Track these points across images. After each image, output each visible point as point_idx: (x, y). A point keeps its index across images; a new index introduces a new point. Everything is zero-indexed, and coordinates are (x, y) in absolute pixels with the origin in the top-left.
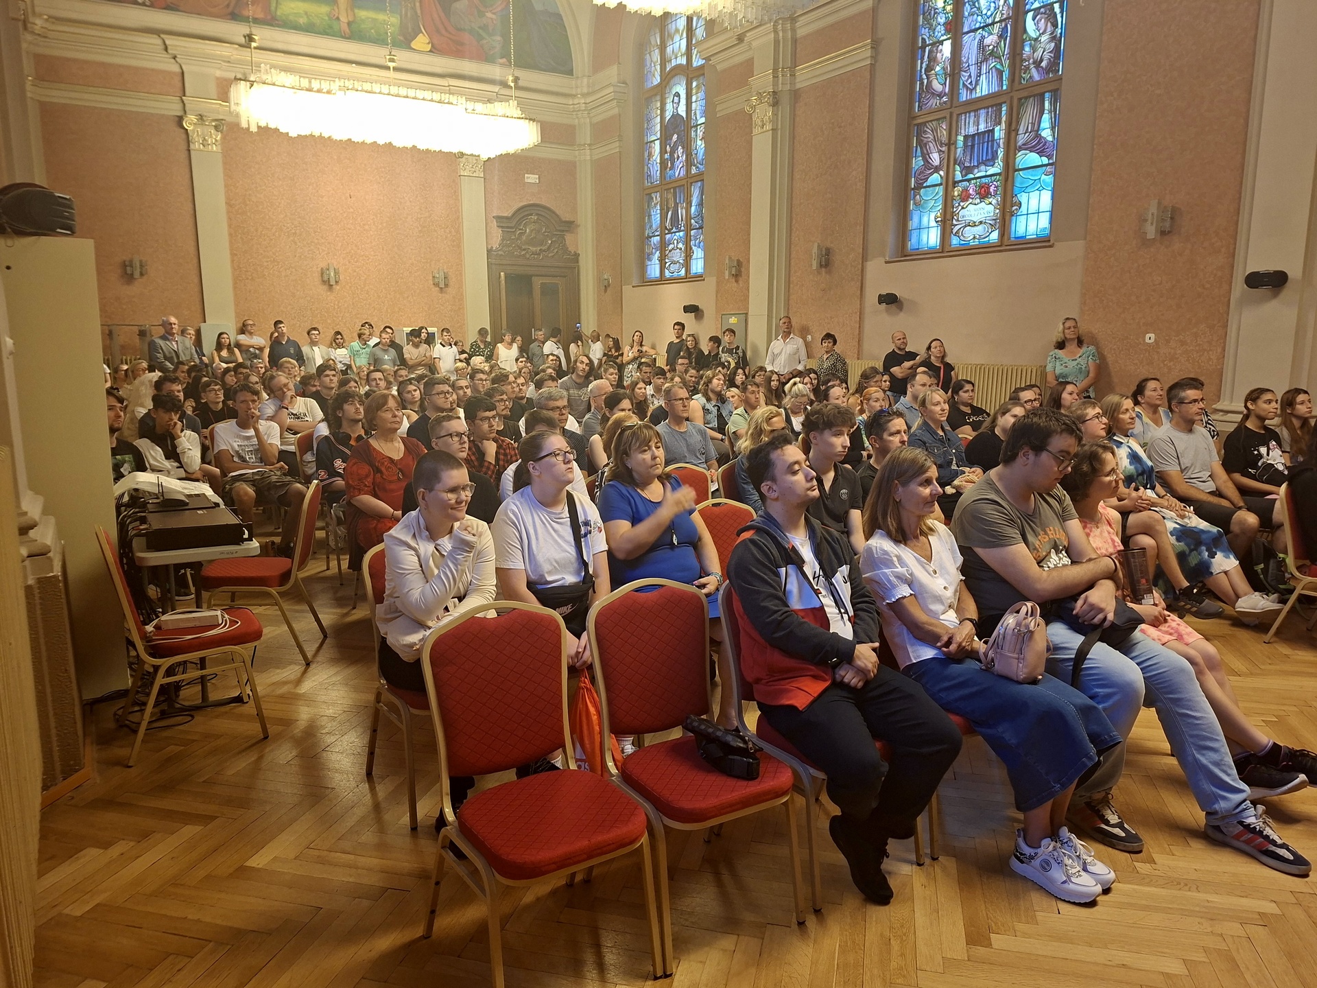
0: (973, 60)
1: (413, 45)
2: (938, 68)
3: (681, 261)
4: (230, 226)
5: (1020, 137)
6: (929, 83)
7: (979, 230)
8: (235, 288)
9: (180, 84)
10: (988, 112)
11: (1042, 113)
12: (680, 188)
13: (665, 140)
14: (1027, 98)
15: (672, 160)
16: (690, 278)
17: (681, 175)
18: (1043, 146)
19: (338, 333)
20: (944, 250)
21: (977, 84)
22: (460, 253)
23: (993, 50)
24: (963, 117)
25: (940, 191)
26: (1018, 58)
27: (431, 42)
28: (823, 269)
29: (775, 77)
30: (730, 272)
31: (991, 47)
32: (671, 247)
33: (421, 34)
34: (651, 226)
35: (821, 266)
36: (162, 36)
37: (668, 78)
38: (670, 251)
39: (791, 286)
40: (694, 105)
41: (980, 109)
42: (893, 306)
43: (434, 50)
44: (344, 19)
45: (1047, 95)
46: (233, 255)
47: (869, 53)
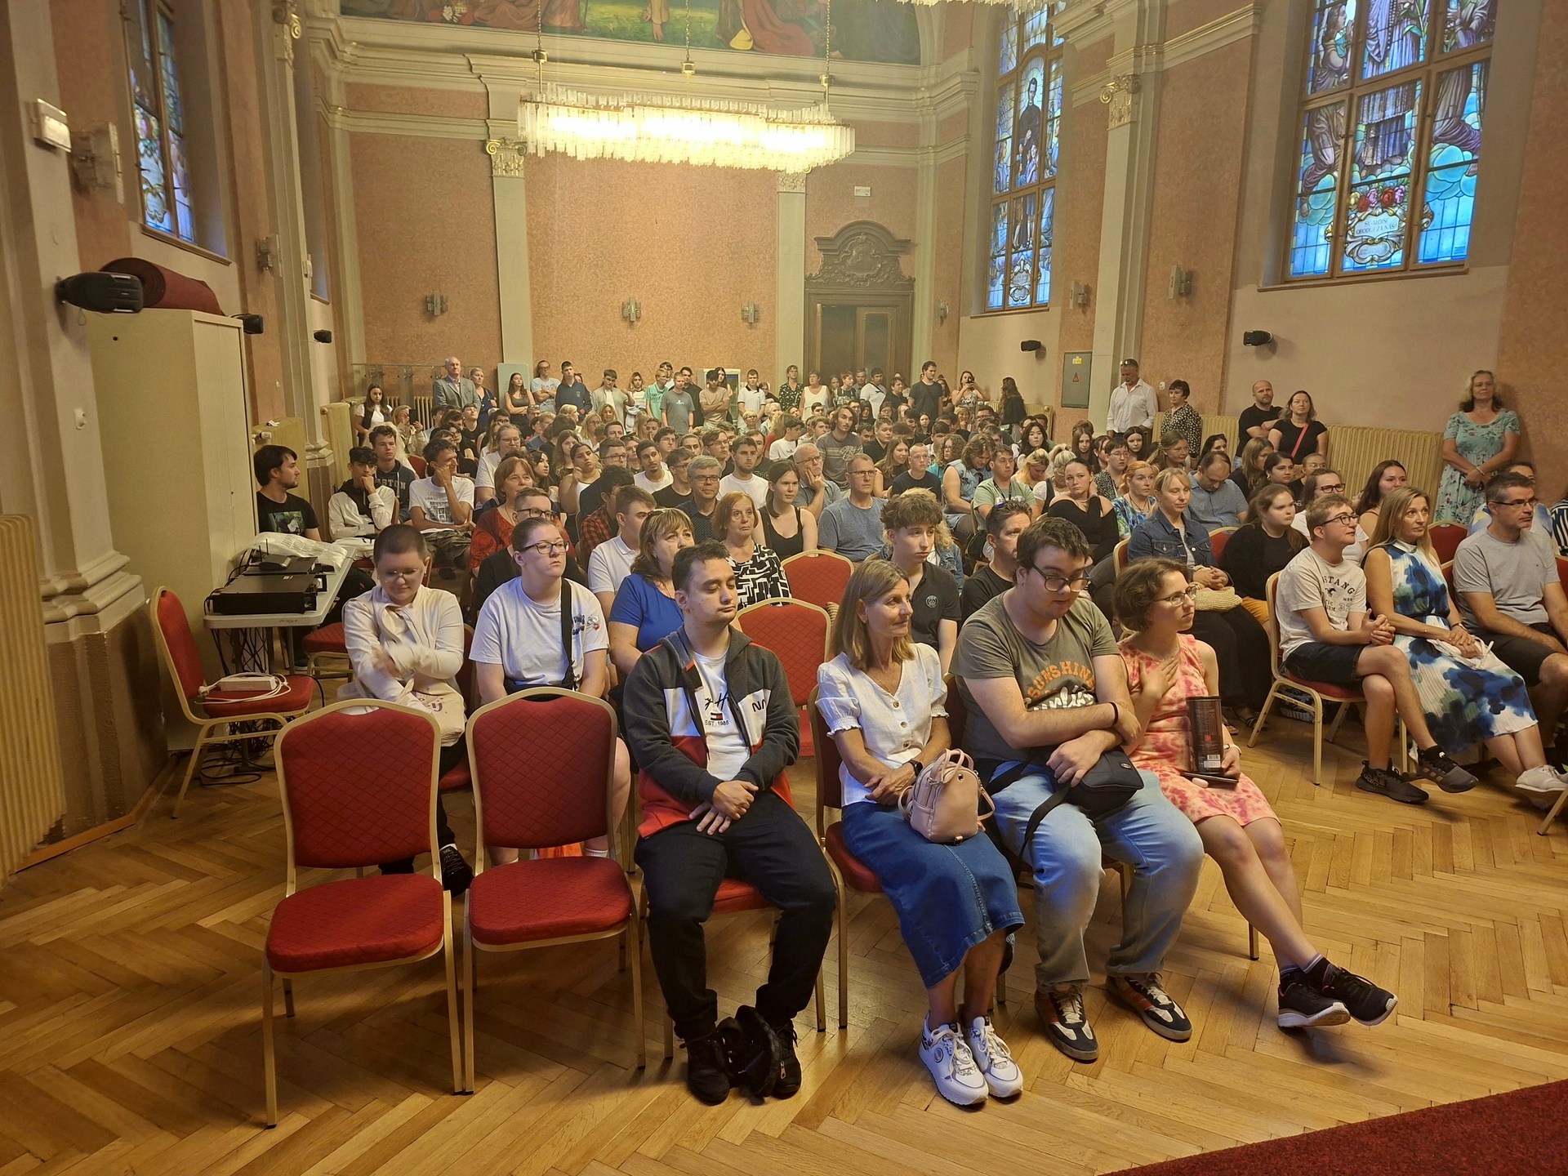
0: (1382, 24)
1: (732, 44)
2: (1339, 36)
3: (1027, 287)
4: (531, 259)
5: (1438, 125)
6: (1327, 56)
7: (1378, 250)
8: (534, 325)
9: (485, 106)
10: (1398, 93)
11: (1468, 92)
12: (1028, 197)
13: (1017, 138)
14: (1449, 72)
15: (1024, 162)
16: (1035, 308)
17: (1033, 180)
18: (1467, 136)
19: (637, 374)
20: (1334, 276)
21: (1387, 52)
22: (774, 282)
23: (1409, 8)
24: (1366, 100)
25: (1333, 197)
26: (1440, 19)
27: (753, 39)
28: (1184, 299)
29: (1138, 56)
30: (1076, 303)
31: (1407, 5)
32: (1017, 269)
33: (742, 31)
34: (997, 244)
35: (1181, 294)
36: (467, 55)
37: (1024, 61)
38: (1016, 274)
39: (1146, 319)
40: (1051, 93)
41: (1388, 88)
42: (1264, 348)
43: (757, 47)
44: (657, 21)
45: (1476, 67)
46: (533, 289)
47: (1251, 21)
